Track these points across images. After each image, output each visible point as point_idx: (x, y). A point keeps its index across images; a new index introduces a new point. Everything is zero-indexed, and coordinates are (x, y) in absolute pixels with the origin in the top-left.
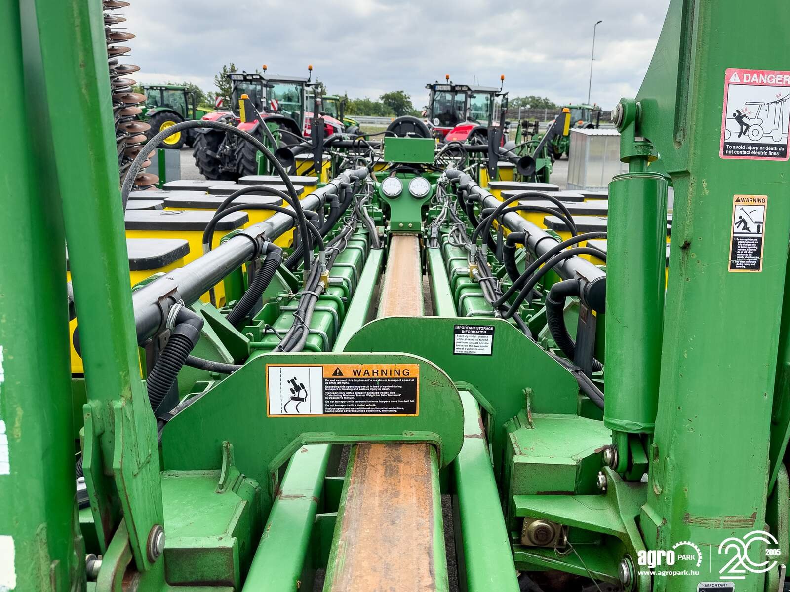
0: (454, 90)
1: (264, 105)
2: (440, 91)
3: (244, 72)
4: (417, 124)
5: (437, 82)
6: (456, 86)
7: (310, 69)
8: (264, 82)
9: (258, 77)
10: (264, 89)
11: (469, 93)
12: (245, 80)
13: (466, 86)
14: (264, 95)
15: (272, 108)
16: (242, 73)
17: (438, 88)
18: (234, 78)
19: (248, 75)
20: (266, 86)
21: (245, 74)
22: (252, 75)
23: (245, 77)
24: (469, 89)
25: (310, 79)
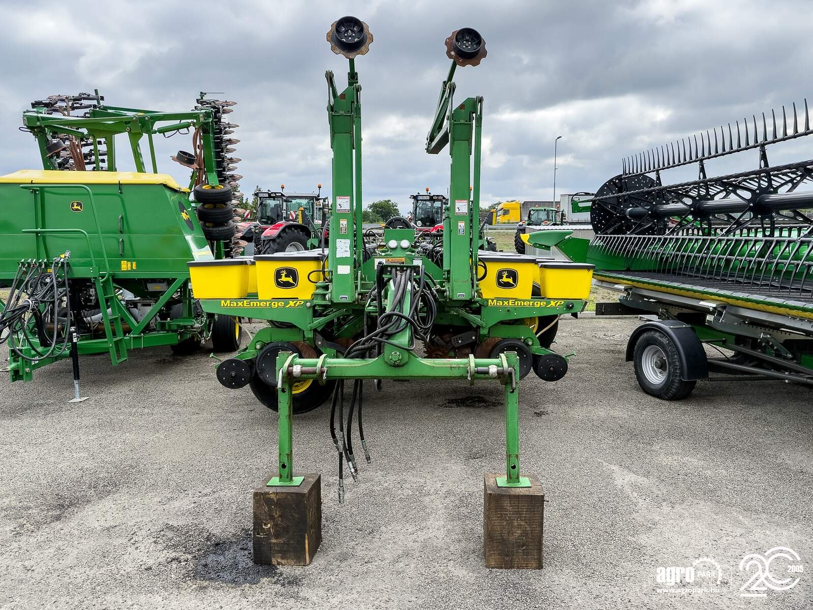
0: (432, 199)
1: (284, 215)
2: (421, 200)
3: (269, 190)
4: (403, 221)
5: (418, 193)
6: (434, 196)
7: (320, 187)
8: (284, 198)
9: (280, 195)
10: (284, 203)
11: (444, 201)
12: (270, 196)
13: (442, 196)
14: (284, 208)
15: (291, 218)
16: (267, 192)
17: (420, 198)
18: (261, 195)
19: (272, 193)
20: (286, 201)
21: (269, 192)
22: (275, 193)
23: (269, 195)
24: (444, 198)
25: (319, 194)
